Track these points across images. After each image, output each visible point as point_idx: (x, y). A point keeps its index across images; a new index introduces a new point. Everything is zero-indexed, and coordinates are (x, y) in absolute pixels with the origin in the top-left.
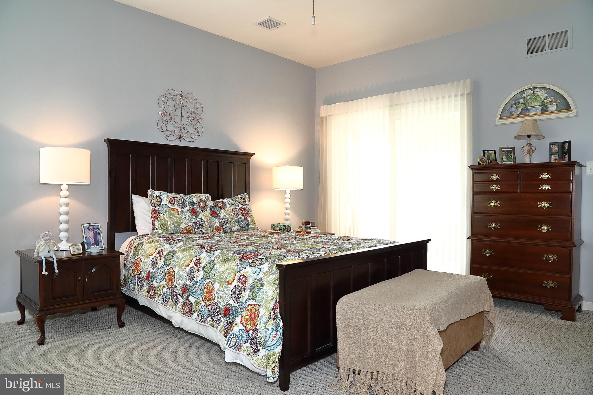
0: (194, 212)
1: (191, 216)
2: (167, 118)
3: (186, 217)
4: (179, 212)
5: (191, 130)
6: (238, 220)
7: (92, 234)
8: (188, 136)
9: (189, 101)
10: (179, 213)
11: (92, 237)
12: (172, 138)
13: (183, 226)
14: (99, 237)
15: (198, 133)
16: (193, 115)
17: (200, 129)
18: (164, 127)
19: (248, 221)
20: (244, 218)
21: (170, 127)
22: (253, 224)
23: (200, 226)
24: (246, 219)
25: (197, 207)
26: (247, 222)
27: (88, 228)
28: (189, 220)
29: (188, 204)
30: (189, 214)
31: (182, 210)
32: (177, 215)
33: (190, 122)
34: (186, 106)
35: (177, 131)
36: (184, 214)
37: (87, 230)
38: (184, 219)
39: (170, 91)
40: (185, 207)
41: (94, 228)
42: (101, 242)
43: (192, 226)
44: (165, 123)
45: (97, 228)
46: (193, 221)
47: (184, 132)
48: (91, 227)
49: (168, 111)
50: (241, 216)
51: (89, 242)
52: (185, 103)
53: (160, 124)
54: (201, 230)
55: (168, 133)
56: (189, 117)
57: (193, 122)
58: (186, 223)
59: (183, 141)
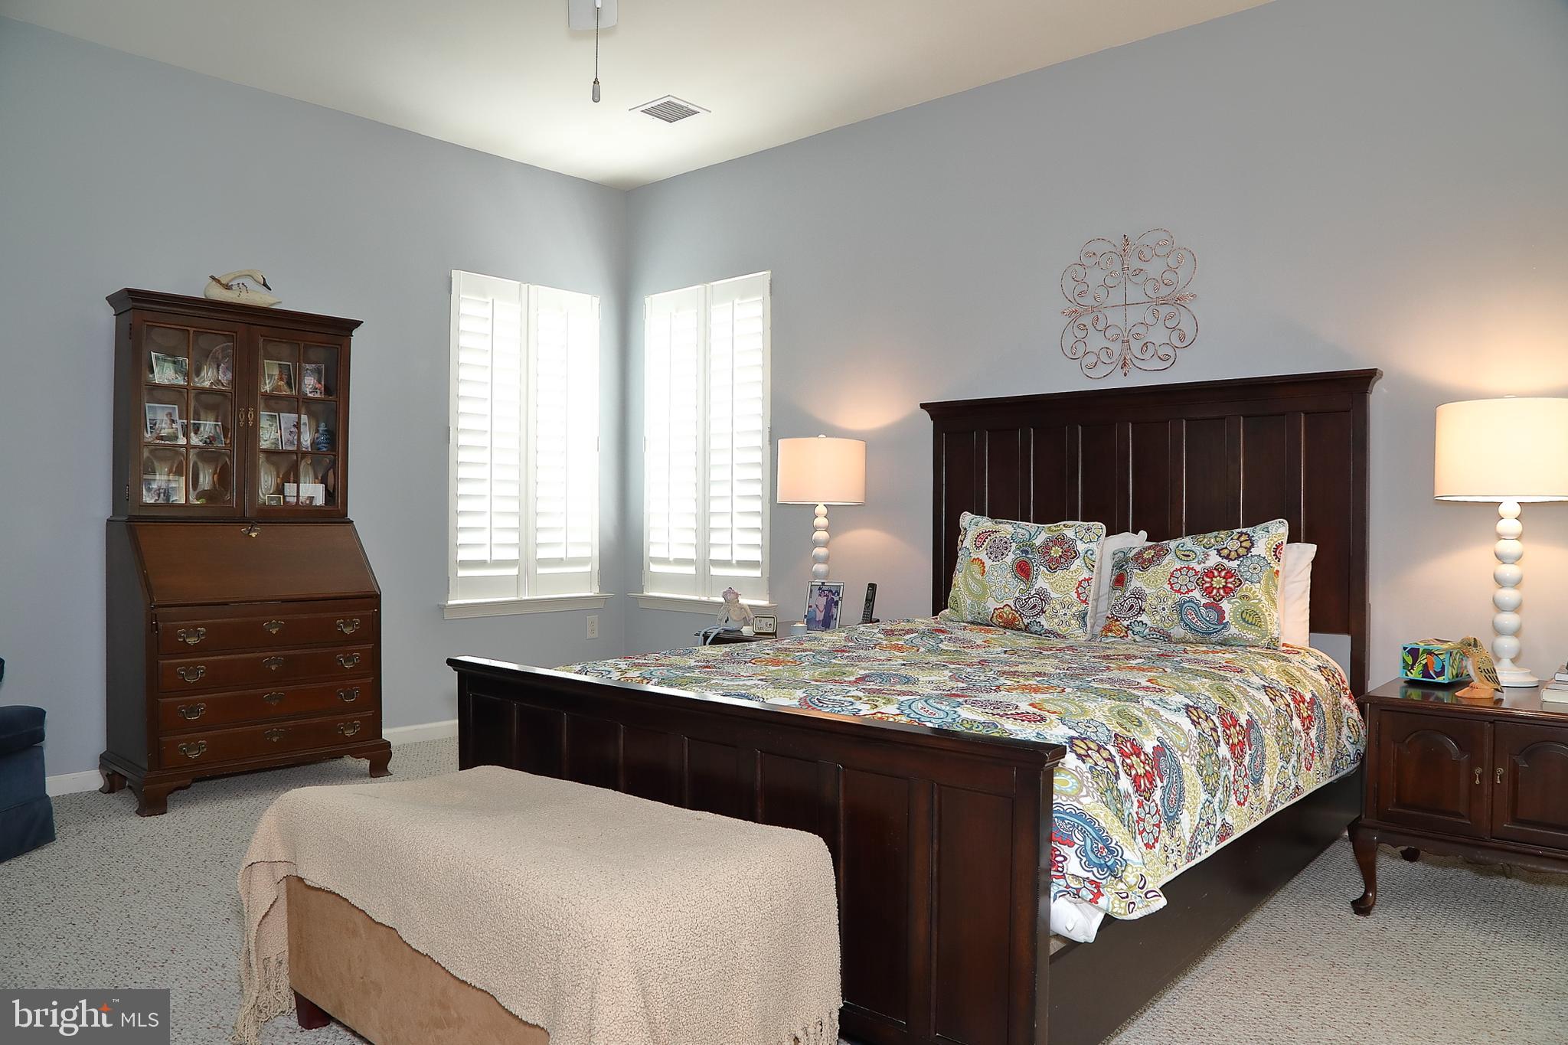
0: (1023, 570)
1: (1013, 582)
2: (1087, 320)
3: (1001, 582)
4: (986, 569)
5: (1158, 335)
6: (1181, 606)
7: (823, 601)
8: (1147, 356)
9: (1147, 253)
10: (984, 571)
11: (822, 608)
12: (1102, 370)
13: (992, 604)
14: (834, 610)
15: (1182, 339)
16: (1164, 291)
17: (1187, 326)
18: (1079, 344)
19: (1221, 613)
20: (1204, 601)
21: (1096, 342)
22: (1241, 625)
23: (1036, 611)
24: (1215, 606)
25: (1035, 558)
26: (1214, 615)
27: (820, 589)
28: (1007, 590)
29: (1013, 548)
30: (1010, 575)
31: (995, 563)
32: (979, 577)
33: (1155, 314)
34: (1137, 272)
35: (1116, 348)
36: (995, 574)
37: (816, 592)
38: (993, 588)
39: (1092, 248)
40: (1004, 556)
41: (831, 591)
42: (836, 619)
43: (1014, 608)
44: (1081, 334)
45: (836, 592)
46: (1017, 595)
47: (1136, 347)
48: (824, 588)
49: (1088, 301)
50: (1196, 594)
51: (813, 616)
52: (1135, 264)
53: (1069, 340)
54: (1039, 622)
55: (1092, 359)
56: (1151, 300)
57: (1164, 310)
58: (998, 598)
59: (1133, 372)
